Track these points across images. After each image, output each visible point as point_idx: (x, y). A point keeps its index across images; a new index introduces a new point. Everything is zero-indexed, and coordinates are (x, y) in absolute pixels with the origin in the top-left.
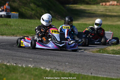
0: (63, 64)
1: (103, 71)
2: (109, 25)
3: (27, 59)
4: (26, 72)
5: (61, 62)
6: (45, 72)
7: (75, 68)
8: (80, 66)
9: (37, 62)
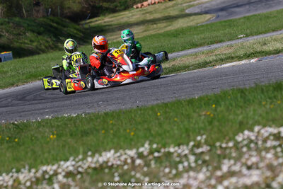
0: (95, 105)
1: (153, 100)
2: (154, 36)
3: (42, 111)
4: (44, 126)
5: (91, 103)
6: (70, 119)
7: (114, 106)
8: (119, 101)
9: (56, 112)
